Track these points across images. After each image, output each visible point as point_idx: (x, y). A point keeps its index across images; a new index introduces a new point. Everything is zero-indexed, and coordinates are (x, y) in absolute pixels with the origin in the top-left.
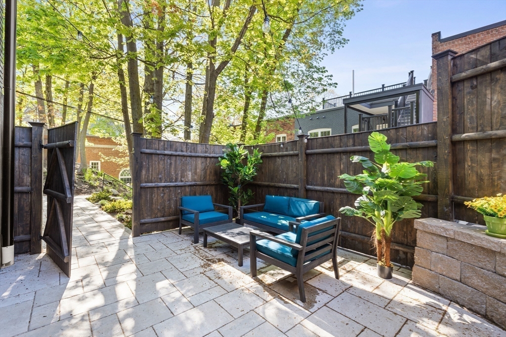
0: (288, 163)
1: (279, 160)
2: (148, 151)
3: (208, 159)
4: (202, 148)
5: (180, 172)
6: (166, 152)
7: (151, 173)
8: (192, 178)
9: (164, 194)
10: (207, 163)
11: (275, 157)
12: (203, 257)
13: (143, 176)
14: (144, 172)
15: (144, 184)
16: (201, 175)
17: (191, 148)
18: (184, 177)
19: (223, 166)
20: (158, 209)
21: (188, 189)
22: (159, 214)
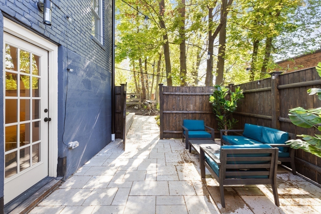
0: (264, 97)
1: (257, 95)
2: (166, 93)
3: (204, 96)
4: (200, 89)
5: (185, 105)
6: (176, 93)
7: (168, 105)
8: (193, 109)
9: (176, 117)
10: (204, 99)
11: (254, 92)
12: (184, 157)
13: (165, 107)
14: (165, 105)
15: (165, 111)
16: (199, 107)
17: (192, 90)
18: (188, 108)
19: (211, 101)
20: (173, 126)
21: (190, 116)
22: (174, 129)
